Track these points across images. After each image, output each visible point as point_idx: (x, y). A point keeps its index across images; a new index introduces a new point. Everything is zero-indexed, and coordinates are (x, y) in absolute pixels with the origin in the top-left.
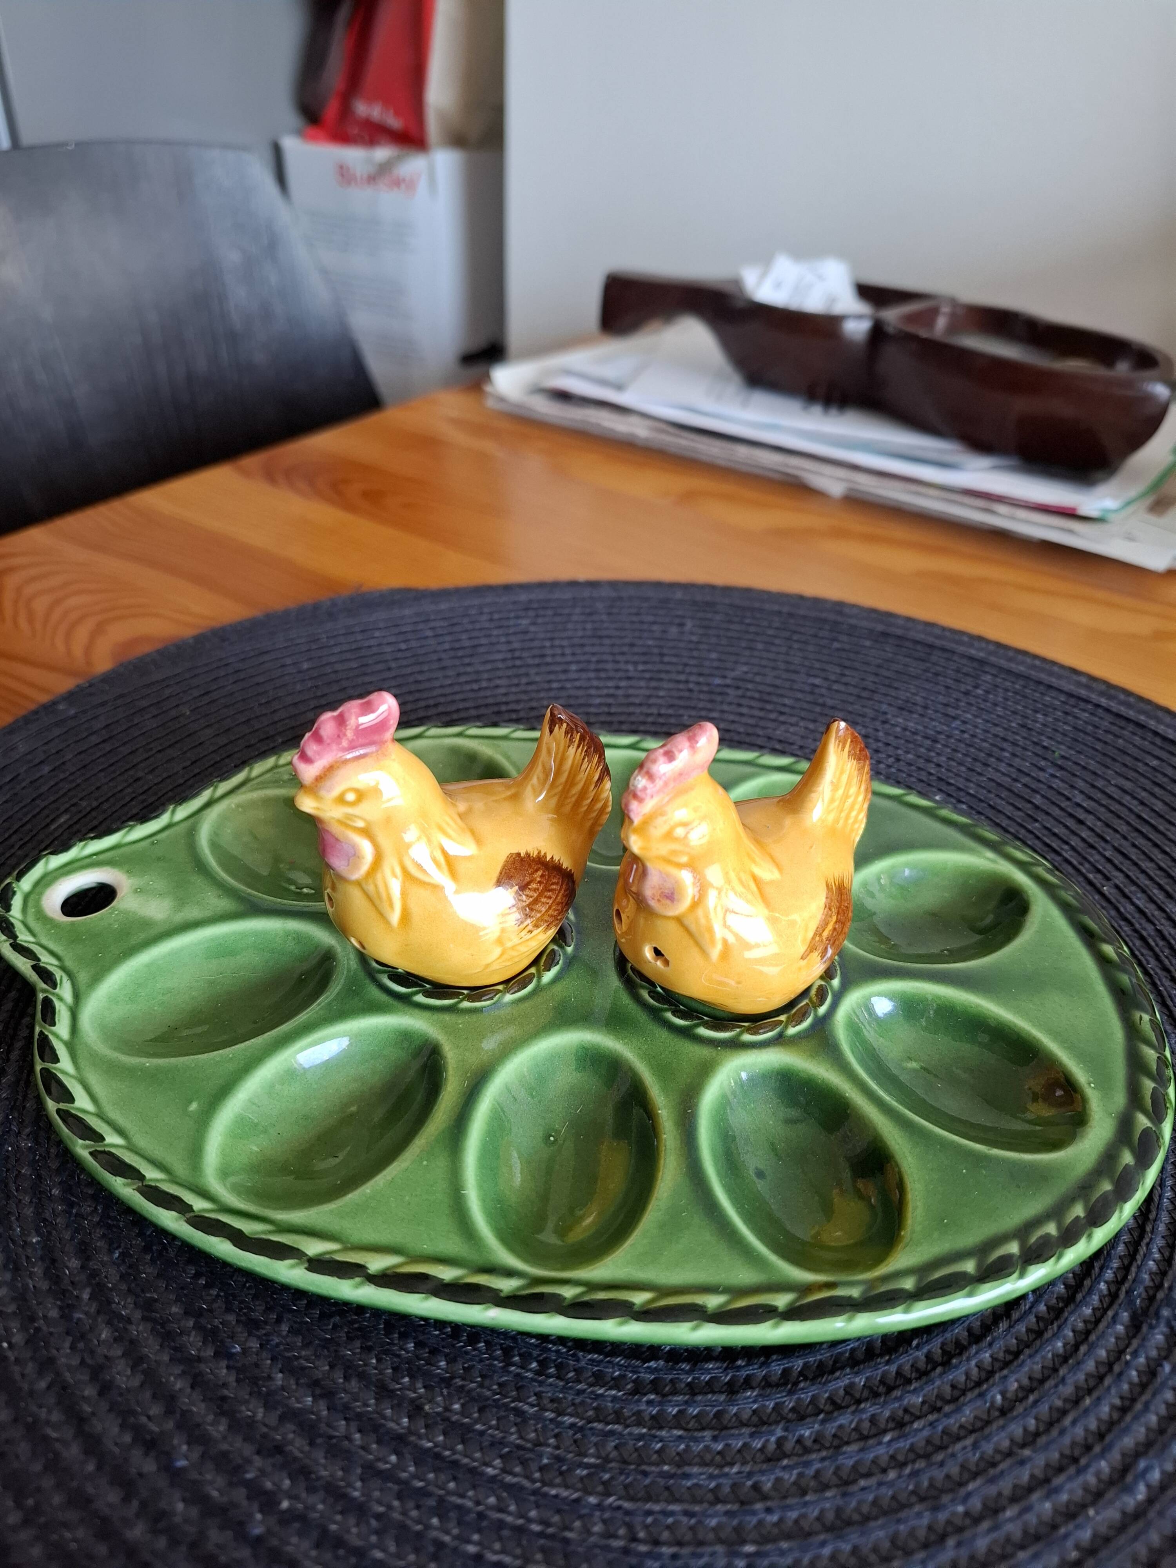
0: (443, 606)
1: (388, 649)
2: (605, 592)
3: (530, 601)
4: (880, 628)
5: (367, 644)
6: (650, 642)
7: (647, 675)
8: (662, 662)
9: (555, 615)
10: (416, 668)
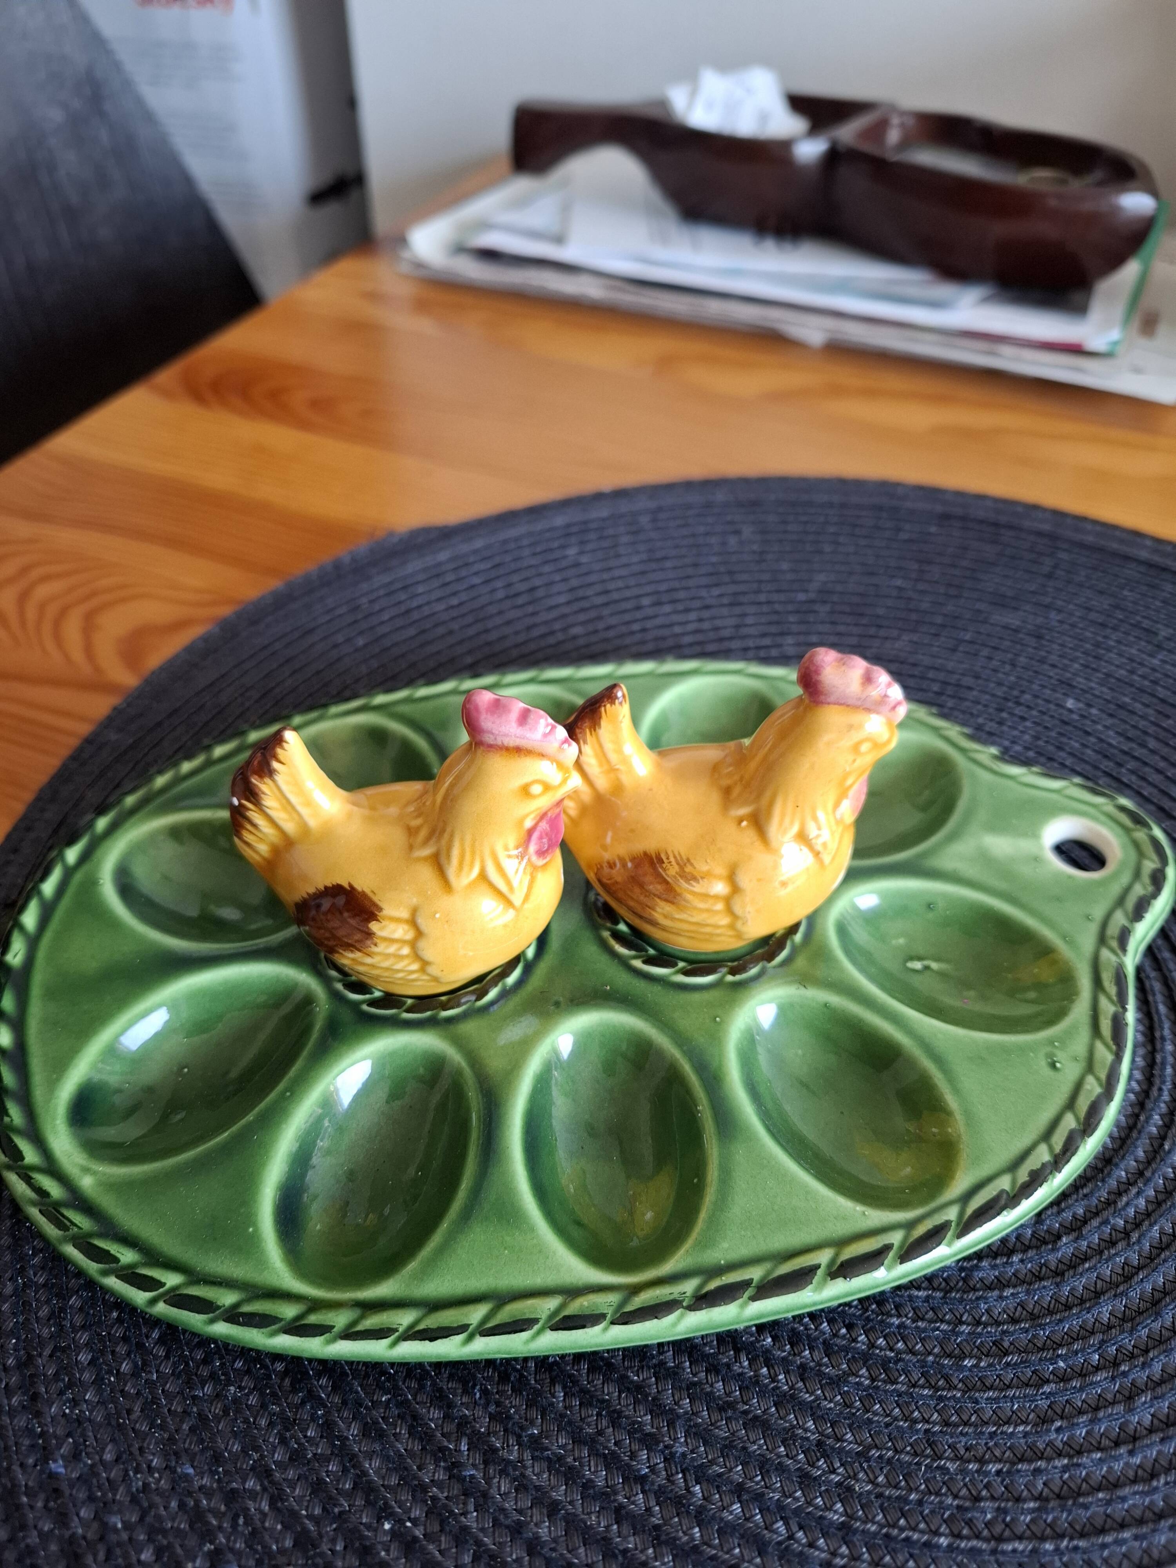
0: (479, 544)
1: (440, 607)
2: (643, 503)
3: (568, 526)
4: (939, 508)
5: (415, 604)
6: (714, 559)
7: (725, 601)
8: (734, 582)
9: (601, 538)
10: (479, 627)
